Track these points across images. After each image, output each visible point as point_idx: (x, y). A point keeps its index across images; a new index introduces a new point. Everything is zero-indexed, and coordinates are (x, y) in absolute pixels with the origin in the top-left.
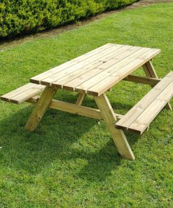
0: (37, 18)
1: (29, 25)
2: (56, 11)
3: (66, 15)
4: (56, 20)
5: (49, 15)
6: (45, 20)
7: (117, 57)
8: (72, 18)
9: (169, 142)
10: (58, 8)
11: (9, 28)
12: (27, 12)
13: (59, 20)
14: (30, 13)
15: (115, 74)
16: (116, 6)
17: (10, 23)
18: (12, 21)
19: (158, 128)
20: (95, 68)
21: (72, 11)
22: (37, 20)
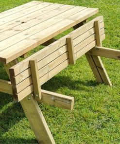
7: (41, 17)
9: (103, 126)
15: (33, 37)
19: (90, 107)
20: (9, 30)
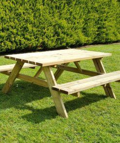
0: (37, 41)
1: (31, 45)
2: (52, 38)
3: (59, 42)
4: (51, 44)
5: (46, 40)
6: (43, 43)
8: (64, 44)
10: (54, 36)
11: (17, 45)
12: (31, 36)
13: (54, 44)
14: (33, 37)
16: (104, 41)
17: (18, 41)
18: (20, 41)
21: (65, 40)
22: (37, 42)
